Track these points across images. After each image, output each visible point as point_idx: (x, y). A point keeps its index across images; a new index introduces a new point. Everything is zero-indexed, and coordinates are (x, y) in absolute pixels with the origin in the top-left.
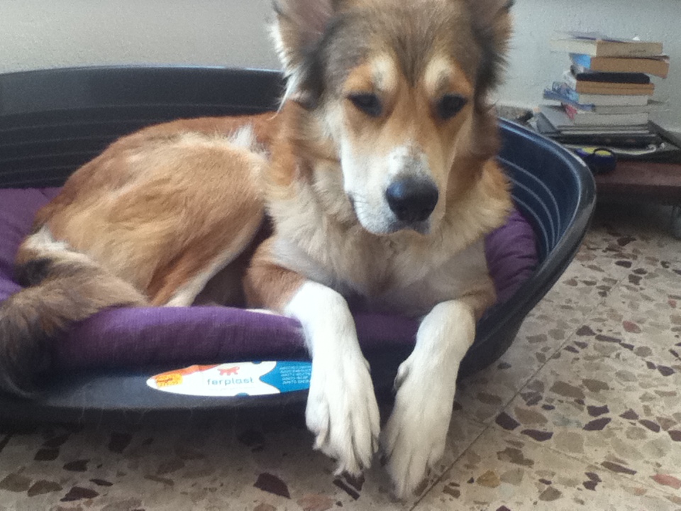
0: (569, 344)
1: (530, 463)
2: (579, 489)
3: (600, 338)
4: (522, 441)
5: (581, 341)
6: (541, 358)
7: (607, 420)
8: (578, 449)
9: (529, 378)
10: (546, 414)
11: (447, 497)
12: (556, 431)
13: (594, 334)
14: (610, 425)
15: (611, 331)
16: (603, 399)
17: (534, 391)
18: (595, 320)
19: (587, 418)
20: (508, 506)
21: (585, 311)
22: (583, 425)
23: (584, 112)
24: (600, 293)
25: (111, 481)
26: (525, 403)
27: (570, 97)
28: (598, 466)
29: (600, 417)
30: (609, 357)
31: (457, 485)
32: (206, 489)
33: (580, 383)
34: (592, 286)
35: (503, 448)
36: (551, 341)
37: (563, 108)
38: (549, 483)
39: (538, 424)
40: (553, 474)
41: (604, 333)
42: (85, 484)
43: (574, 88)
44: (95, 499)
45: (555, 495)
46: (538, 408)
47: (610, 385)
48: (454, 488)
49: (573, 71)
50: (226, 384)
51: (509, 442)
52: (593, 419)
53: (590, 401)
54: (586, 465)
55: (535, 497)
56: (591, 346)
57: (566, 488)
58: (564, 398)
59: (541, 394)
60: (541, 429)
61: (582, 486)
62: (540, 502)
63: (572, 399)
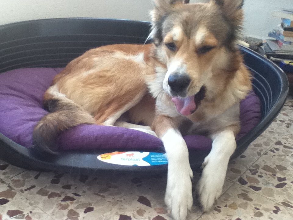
0: (271, 149)
1: (251, 200)
2: (271, 213)
3: (285, 147)
4: (248, 190)
5: (276, 148)
6: (259, 154)
7: (285, 184)
8: (272, 195)
9: (253, 163)
10: (259, 179)
11: (216, 212)
12: (263, 187)
13: (282, 145)
14: (287, 186)
15: (290, 144)
16: (284, 174)
17: (255, 169)
18: (283, 138)
19: (276, 182)
20: (241, 218)
21: (279, 134)
22: (275, 185)
23: (286, 45)
24: (286, 126)
25: (81, 195)
26: (251, 174)
27: (280, 37)
28: (280, 203)
29: (282, 182)
30: (288, 155)
31: (220, 207)
32: (118, 201)
33: (275, 166)
34: (283, 123)
35: (240, 192)
36: (264, 147)
37: (276, 41)
38: (258, 209)
39: (255, 184)
40: (261, 206)
41: (287, 145)
42: (70, 195)
43: (282, 34)
44: (74, 201)
45: (261, 215)
46: (256, 176)
47: (288, 168)
48: (219, 208)
49: (282, 25)
50: (129, 160)
51: (243, 190)
52: (279, 183)
53: (279, 175)
54: (274, 203)
55: (252, 214)
56: (281, 149)
57: (265, 212)
58: (267, 173)
59: (258, 170)
60: (257, 186)
61: (272, 212)
62: (254, 217)
63: (271, 173)
